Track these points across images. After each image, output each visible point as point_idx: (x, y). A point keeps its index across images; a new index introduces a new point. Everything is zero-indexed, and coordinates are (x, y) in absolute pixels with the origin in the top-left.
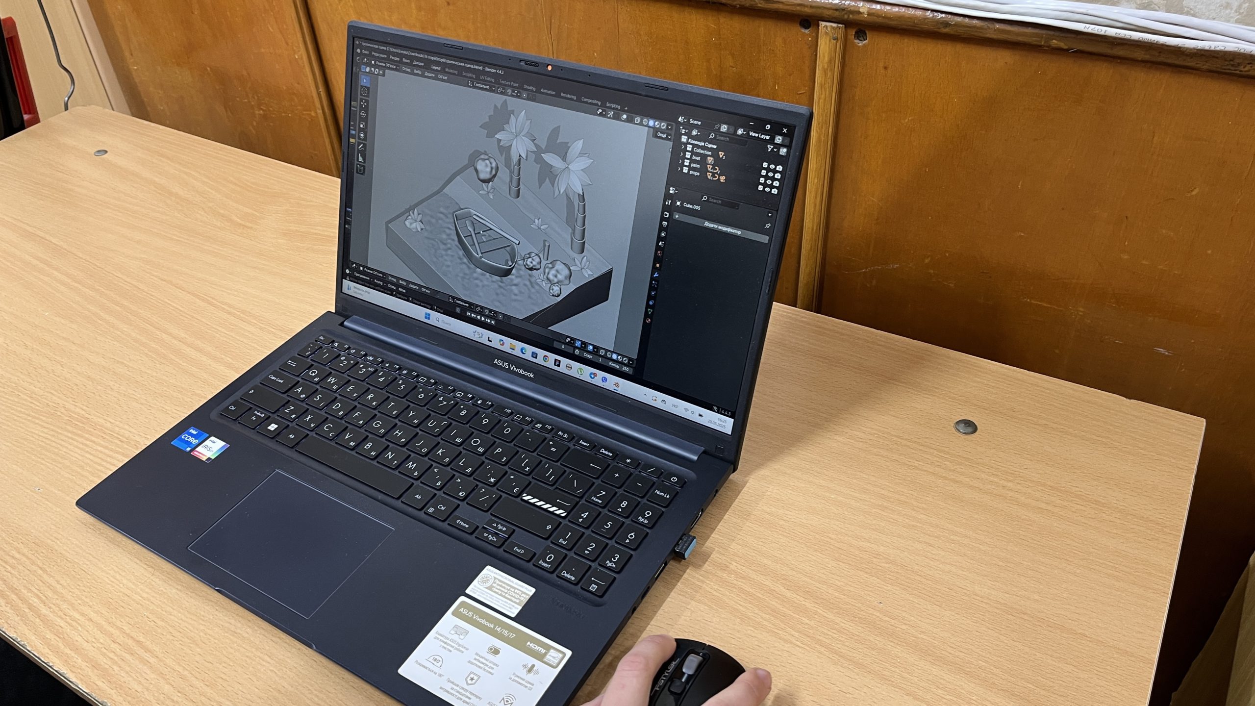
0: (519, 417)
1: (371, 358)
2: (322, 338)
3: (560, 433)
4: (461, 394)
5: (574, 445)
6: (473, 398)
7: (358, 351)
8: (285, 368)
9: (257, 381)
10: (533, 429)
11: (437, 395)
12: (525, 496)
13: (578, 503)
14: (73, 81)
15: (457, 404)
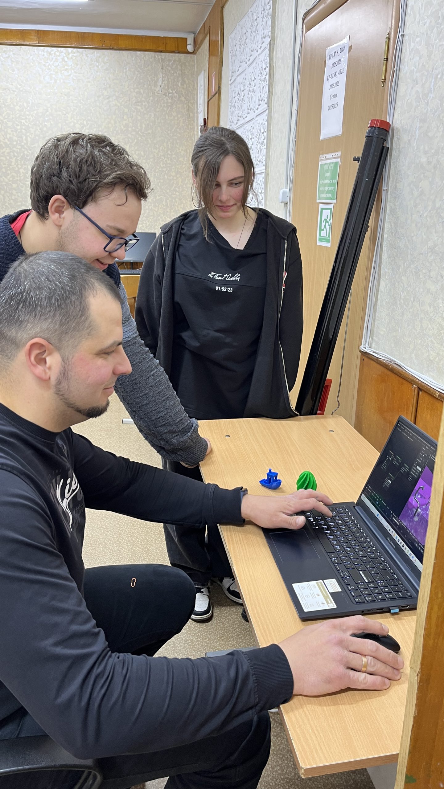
3: (388, 565)
5: (388, 569)
12: (361, 572)
13: (373, 582)
14: (339, 406)
15: (366, 542)
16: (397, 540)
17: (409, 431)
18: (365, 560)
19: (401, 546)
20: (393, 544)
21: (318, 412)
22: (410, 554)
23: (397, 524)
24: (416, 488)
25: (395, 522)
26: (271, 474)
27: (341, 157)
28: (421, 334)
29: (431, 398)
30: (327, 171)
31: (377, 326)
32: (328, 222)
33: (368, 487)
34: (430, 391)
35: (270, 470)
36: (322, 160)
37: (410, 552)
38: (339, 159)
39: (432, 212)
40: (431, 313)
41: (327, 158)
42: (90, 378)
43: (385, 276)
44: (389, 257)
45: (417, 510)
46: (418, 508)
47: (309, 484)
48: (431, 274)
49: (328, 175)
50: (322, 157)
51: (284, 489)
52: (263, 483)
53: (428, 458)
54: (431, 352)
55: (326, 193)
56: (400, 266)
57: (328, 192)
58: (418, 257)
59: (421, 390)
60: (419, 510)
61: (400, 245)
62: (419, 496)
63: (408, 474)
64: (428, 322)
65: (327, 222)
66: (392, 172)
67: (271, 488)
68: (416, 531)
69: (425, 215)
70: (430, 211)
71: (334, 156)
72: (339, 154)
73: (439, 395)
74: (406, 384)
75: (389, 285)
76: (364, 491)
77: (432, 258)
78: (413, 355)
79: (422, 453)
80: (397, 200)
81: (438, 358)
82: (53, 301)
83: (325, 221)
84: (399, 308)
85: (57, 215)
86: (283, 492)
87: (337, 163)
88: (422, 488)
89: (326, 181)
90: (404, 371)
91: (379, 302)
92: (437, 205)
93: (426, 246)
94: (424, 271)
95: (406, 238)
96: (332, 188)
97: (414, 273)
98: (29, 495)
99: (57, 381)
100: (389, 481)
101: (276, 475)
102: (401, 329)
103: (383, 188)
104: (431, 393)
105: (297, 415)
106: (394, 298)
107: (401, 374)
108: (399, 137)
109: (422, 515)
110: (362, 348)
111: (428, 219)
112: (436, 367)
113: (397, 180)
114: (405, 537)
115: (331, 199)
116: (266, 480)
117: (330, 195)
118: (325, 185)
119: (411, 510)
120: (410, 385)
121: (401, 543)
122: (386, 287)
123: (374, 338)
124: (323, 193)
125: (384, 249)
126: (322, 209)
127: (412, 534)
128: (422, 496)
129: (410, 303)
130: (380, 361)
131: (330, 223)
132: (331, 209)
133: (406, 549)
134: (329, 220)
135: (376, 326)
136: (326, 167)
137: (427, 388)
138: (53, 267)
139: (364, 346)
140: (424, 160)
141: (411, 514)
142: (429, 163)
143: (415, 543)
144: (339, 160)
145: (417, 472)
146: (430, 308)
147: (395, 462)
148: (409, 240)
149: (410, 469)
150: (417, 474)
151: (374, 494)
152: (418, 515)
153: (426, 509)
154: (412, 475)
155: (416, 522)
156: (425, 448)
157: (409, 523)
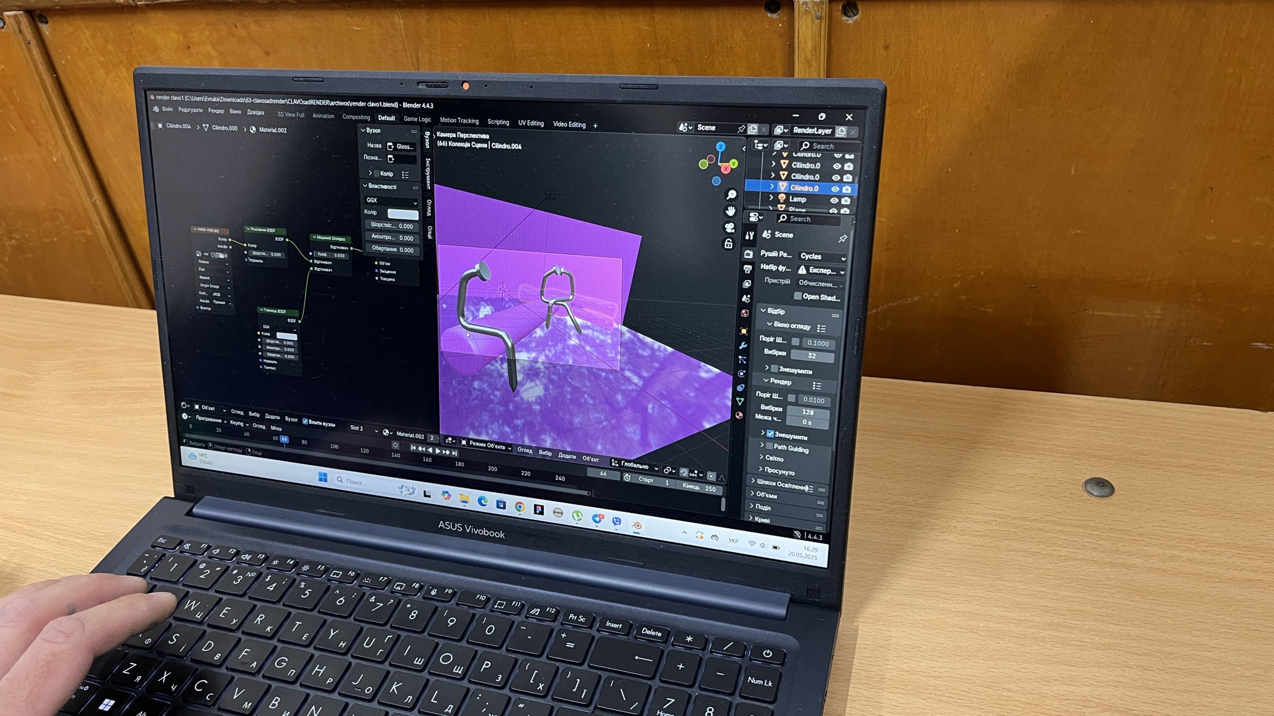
0: (500, 604)
1: (247, 557)
2: (162, 540)
3: (572, 616)
4: (401, 586)
5: (598, 631)
6: (421, 587)
7: (225, 549)
10: (527, 617)
11: (364, 594)
16: (491, 509)
17: (237, 105)
19: (528, 514)
23: (451, 457)
24: (446, 286)
25: (433, 456)
33: (191, 412)
37: (591, 511)
45: (512, 363)
46: (511, 351)
53: (425, 154)
60: (522, 357)
62: (485, 310)
63: (363, 261)
68: (563, 431)
76: (182, 434)
79: (372, 151)
88: (476, 273)
100: (279, 335)
109: (551, 365)
114: (526, 479)
119: (482, 374)
127: (555, 452)
128: (498, 304)
141: (493, 386)
145: (405, 233)
150: (410, 238)
151: (246, 419)
152: (532, 373)
153: (558, 335)
154: (384, 256)
155: (540, 401)
156: (374, 123)
157: (509, 423)
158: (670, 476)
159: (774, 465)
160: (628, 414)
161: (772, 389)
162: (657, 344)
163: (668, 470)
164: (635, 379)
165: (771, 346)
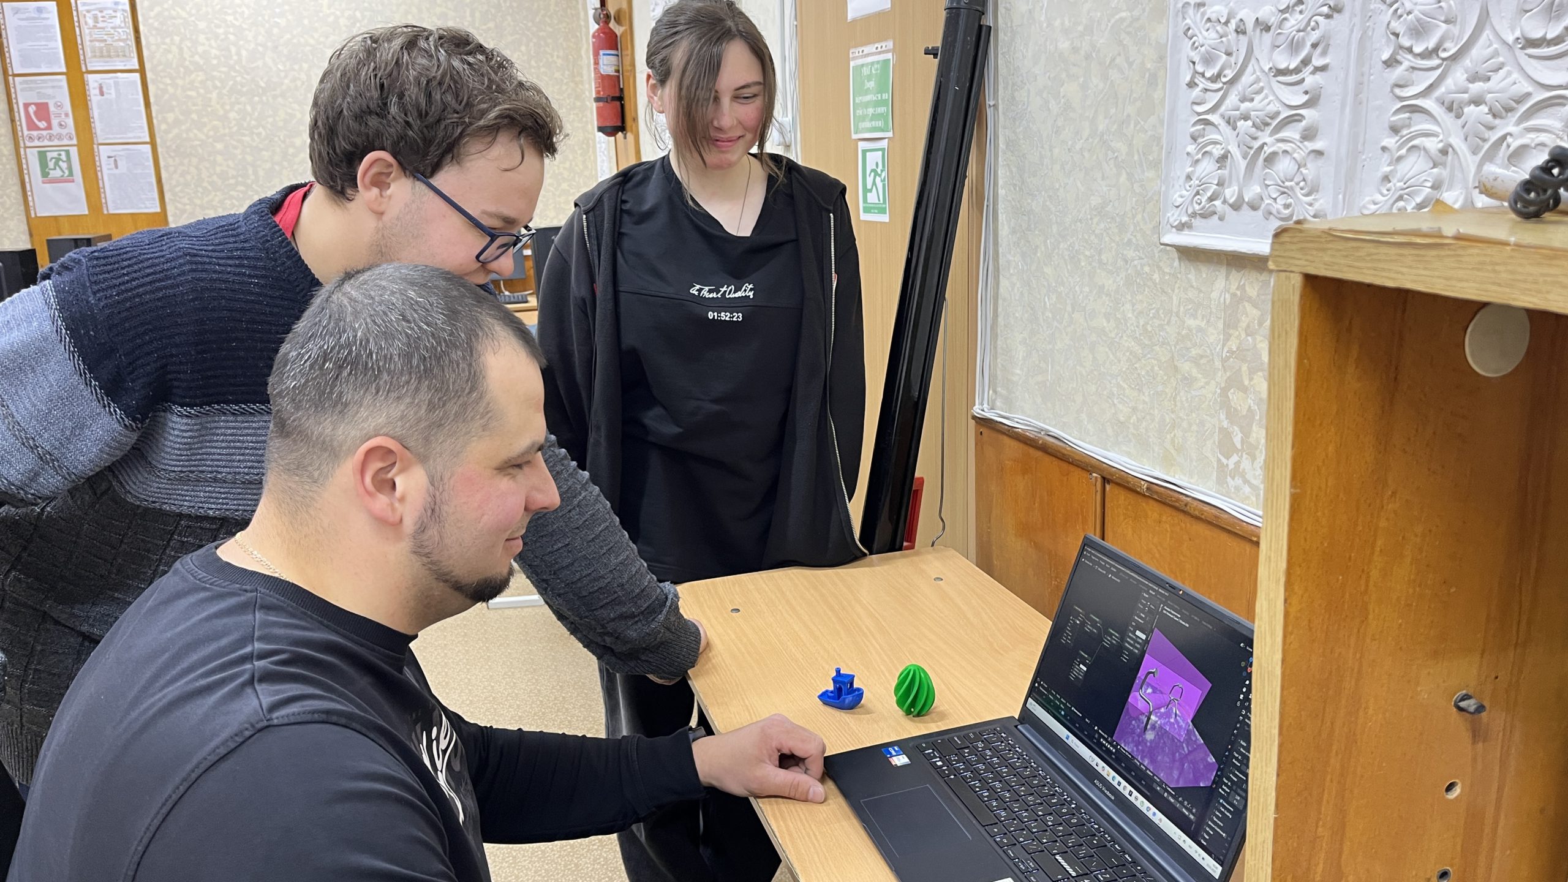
0: (1087, 817)
2: (999, 729)
3: (1107, 835)
4: (1061, 791)
5: (1111, 845)
6: (1067, 795)
8: (966, 737)
9: (946, 737)
10: (1091, 826)
11: (1045, 785)
12: (1058, 857)
13: (1087, 874)
14: (944, 529)
15: (1054, 795)
16: (1115, 784)
17: (1109, 564)
18: (1060, 831)
19: (1126, 794)
20: (1108, 793)
21: (905, 544)
22: (1148, 809)
23: (1111, 751)
24: (1141, 674)
25: (1106, 747)
26: (840, 679)
27: (893, 51)
28: (1095, 373)
29: (1130, 496)
30: (869, 79)
31: (1003, 366)
32: (880, 176)
33: (1039, 684)
34: (1128, 482)
35: (838, 671)
36: (854, 58)
37: (1147, 804)
38: (891, 54)
39: (1091, 140)
40: (1111, 332)
41: (865, 53)
42: (486, 517)
43: (1009, 270)
44: (1014, 232)
45: (1149, 719)
46: (1150, 713)
47: (921, 690)
48: (1103, 257)
49: (871, 84)
50: (855, 52)
51: (869, 705)
52: (825, 697)
53: (1158, 613)
54: (1120, 406)
55: (871, 120)
56: (1037, 247)
57: (875, 117)
58: (1073, 227)
59: (1109, 481)
60: (1153, 717)
61: (1034, 208)
62: (1149, 691)
63: (1120, 648)
64: (1107, 350)
65: (876, 174)
66: (1002, 70)
67: (841, 707)
68: (1153, 761)
69: (1078, 147)
70: (1087, 139)
71: (879, 49)
72: (890, 44)
73: (1148, 489)
74: (1077, 473)
75: (1018, 285)
76: (1032, 692)
77: (1102, 225)
78: (1084, 416)
79: (1142, 604)
80: (1017, 123)
81: (1134, 417)
82: (415, 362)
83: (873, 174)
84: (1045, 328)
85: (375, 191)
86: (869, 712)
87: (887, 61)
88: (1153, 673)
89: (868, 98)
90: (1069, 448)
91: (1000, 319)
92: (1101, 127)
93: (1088, 206)
94: (1087, 253)
95: (1043, 193)
96: (881, 110)
97: (1067, 257)
98: (392, 772)
99: (418, 526)
100: (1081, 666)
101: (851, 678)
102: (1052, 367)
103: (987, 102)
104: (1130, 486)
105: (865, 555)
106: (1032, 309)
107: (1064, 455)
108: (1008, 5)
109: (1161, 727)
110: (977, 410)
111: (1086, 154)
112: (1133, 434)
113: (1014, 85)
114: (1132, 776)
115: (883, 131)
116: (832, 692)
117: (880, 124)
118: (866, 105)
119: (1137, 719)
120: (1085, 474)
121: (1125, 788)
122: (1013, 289)
123: (999, 389)
124: (864, 121)
125: (1002, 217)
126: (864, 152)
127: (1147, 769)
128: (1155, 690)
129: (1066, 316)
130: (1017, 433)
131: (883, 177)
132: (883, 150)
133: (1136, 799)
134: (882, 171)
135: (1000, 366)
136: (866, 71)
137: (1121, 478)
138: (412, 294)
139: (981, 407)
140: (1064, 45)
141: (1138, 726)
142: (1075, 50)
143: (1155, 785)
144: (889, 56)
145: (1138, 643)
146: (1109, 322)
147: (1088, 628)
148: (1050, 197)
149: (1123, 639)
150: (1138, 646)
151: (1054, 696)
152: (1153, 727)
153: (1168, 715)
154: (1128, 650)
155: (1151, 741)
156: (1148, 593)
157: (1137, 746)
158: (1180, 802)
159: (1217, 817)
160: (1177, 764)
161: (1229, 779)
162: (1199, 737)
163: (1180, 799)
164: (1186, 749)
165: (1237, 759)
